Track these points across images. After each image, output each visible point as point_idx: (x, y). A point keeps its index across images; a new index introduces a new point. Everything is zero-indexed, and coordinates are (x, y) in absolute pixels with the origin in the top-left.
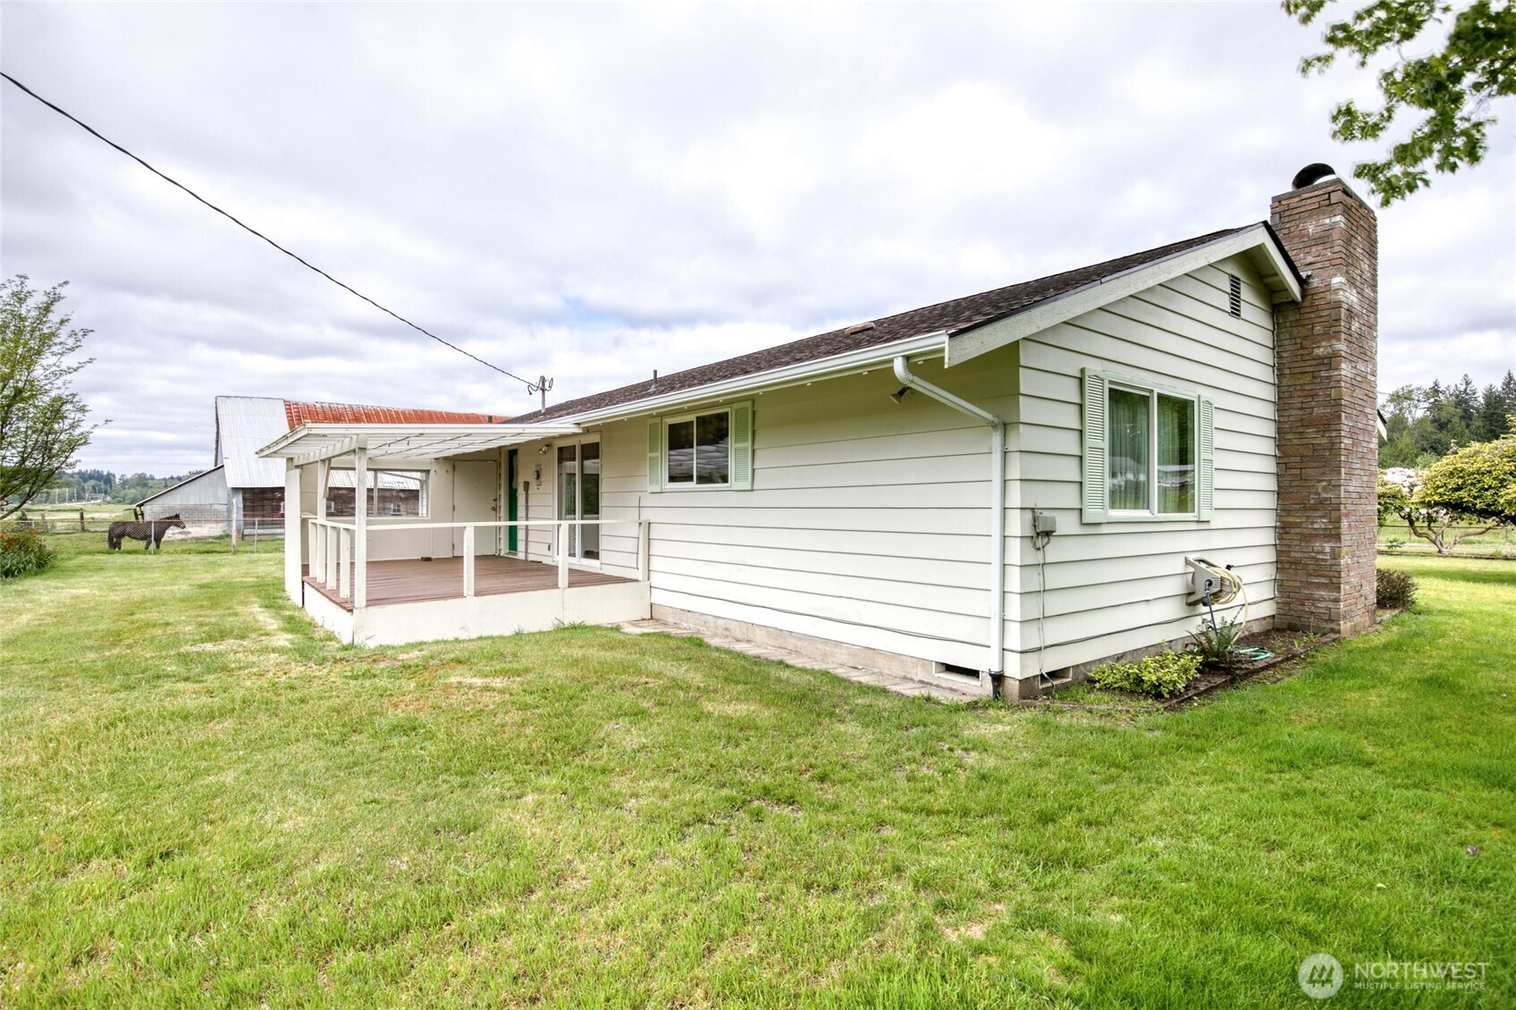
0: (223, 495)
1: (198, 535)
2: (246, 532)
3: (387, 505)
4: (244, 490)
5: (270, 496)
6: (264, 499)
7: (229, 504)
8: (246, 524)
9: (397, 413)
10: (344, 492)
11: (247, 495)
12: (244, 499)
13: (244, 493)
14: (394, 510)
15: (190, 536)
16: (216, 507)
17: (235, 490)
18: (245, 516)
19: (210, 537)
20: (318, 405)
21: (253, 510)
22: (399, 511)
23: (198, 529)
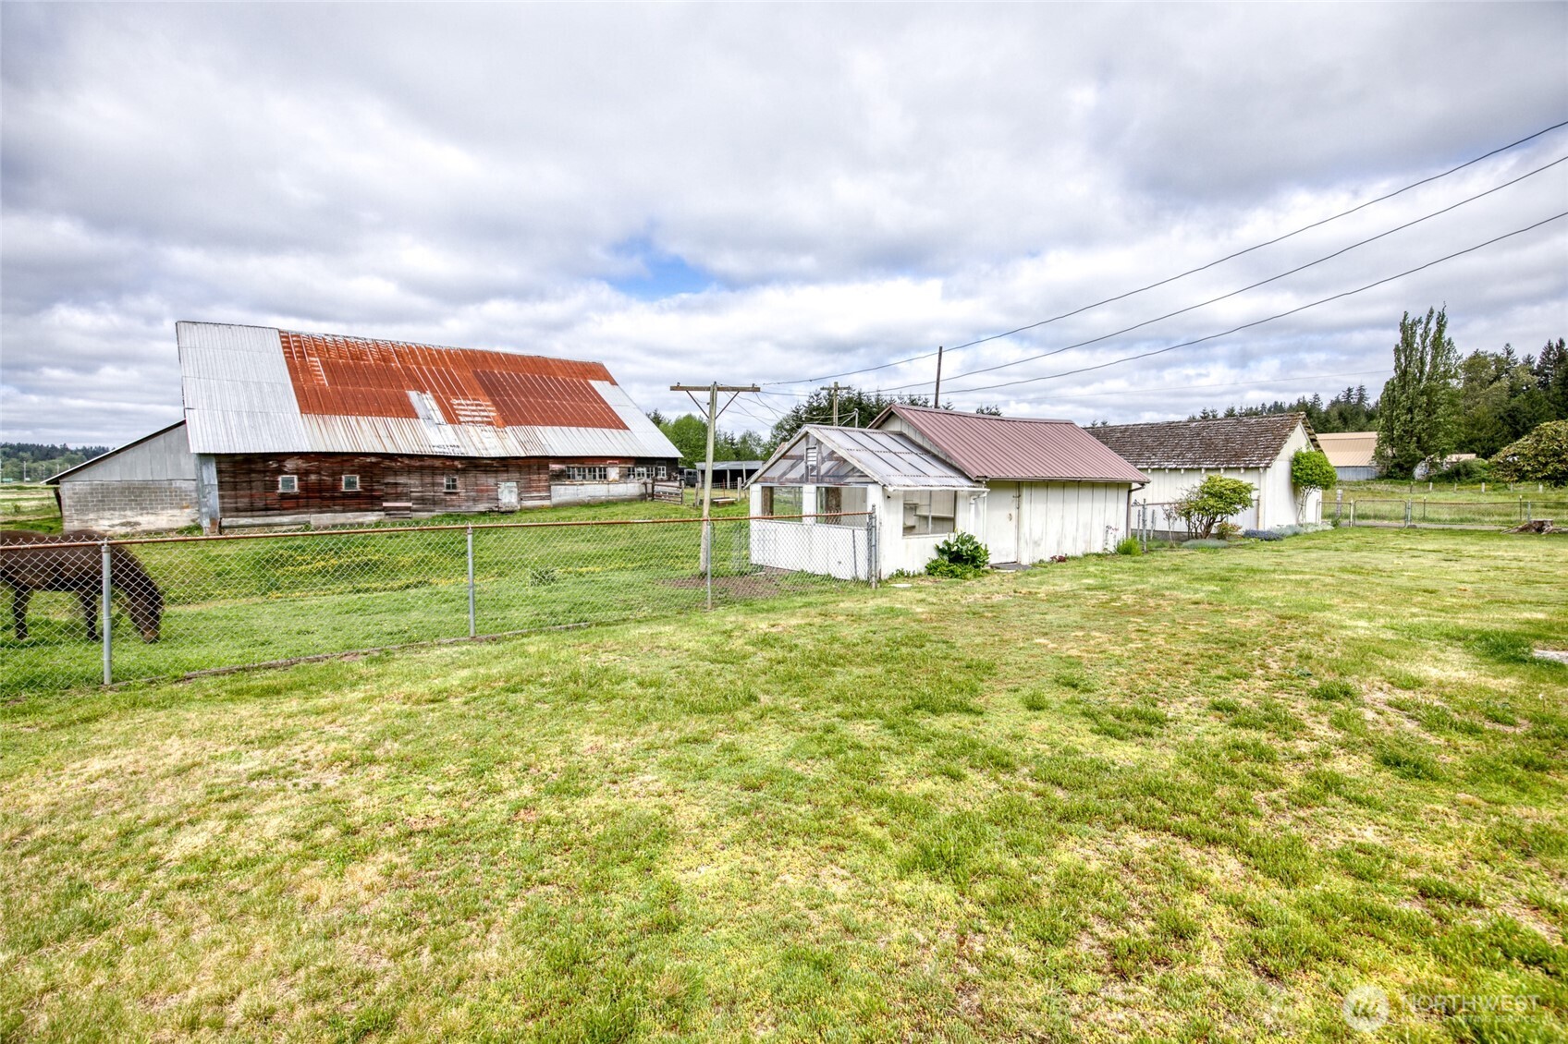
0: (189, 467)
1: (152, 527)
2: (226, 522)
3: (438, 479)
4: (218, 457)
5: (260, 466)
6: (251, 471)
7: (199, 479)
8: (223, 510)
9: (439, 352)
10: (373, 460)
11: (223, 466)
12: (219, 472)
13: (218, 463)
14: (448, 487)
15: (139, 529)
16: (178, 484)
17: (204, 457)
18: (222, 497)
19: (172, 530)
20: (328, 339)
21: (235, 489)
22: (454, 487)
23: (152, 518)
